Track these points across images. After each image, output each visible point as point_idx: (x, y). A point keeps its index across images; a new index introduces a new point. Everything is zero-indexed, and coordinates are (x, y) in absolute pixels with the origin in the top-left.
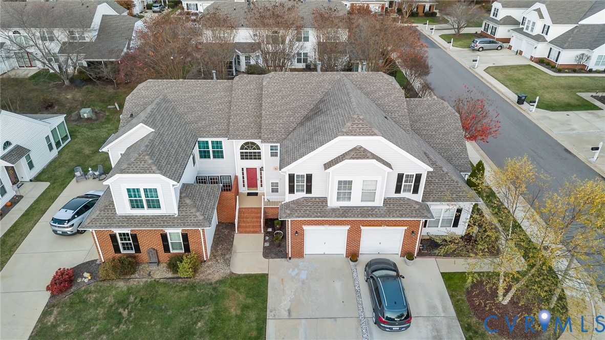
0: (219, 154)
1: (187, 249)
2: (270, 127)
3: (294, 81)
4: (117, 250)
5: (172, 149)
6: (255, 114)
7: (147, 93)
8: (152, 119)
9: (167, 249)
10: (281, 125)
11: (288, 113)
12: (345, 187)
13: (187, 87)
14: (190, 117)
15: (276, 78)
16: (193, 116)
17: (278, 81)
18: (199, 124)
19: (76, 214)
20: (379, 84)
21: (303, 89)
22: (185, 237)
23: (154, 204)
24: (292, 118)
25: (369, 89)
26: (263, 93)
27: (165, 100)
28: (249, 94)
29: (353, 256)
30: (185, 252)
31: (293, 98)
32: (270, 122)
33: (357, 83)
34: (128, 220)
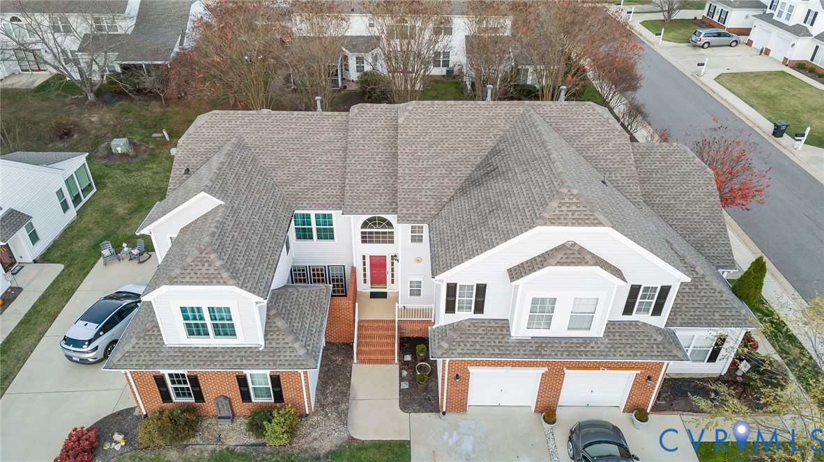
0: (327, 234)
1: (279, 397)
2: (411, 196)
3: (449, 116)
4: (166, 397)
5: (254, 236)
6: (386, 170)
7: (211, 134)
8: (221, 181)
9: (246, 397)
10: (429, 193)
11: (439, 172)
12: (542, 309)
13: (274, 123)
14: (281, 175)
15: (419, 111)
16: (286, 172)
17: (422, 117)
18: (296, 187)
19: (100, 330)
20: (588, 122)
21: (463, 131)
22: (276, 380)
23: (225, 329)
24: (446, 180)
25: (571, 131)
26: (399, 136)
27: (241, 146)
28: (376, 136)
29: (548, 413)
30: (275, 402)
31: (447, 145)
32: (411, 187)
33: (552, 120)
34: (183, 353)
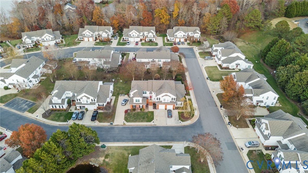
0: (146, 93)
1: (143, 108)
4: (133, 108)
6: (152, 87)
7: (134, 83)
8: (137, 88)
9: (140, 108)
10: (156, 90)
11: (157, 88)
12: (165, 100)
13: (141, 82)
14: (142, 88)
15: (155, 81)
19: (125, 102)
21: (159, 83)
22: (142, 106)
23: (139, 101)
25: (169, 84)
26: (153, 83)
27: (138, 85)
28: (151, 83)
29: (166, 109)
31: (157, 85)
32: (154, 89)
34: (135, 103)
